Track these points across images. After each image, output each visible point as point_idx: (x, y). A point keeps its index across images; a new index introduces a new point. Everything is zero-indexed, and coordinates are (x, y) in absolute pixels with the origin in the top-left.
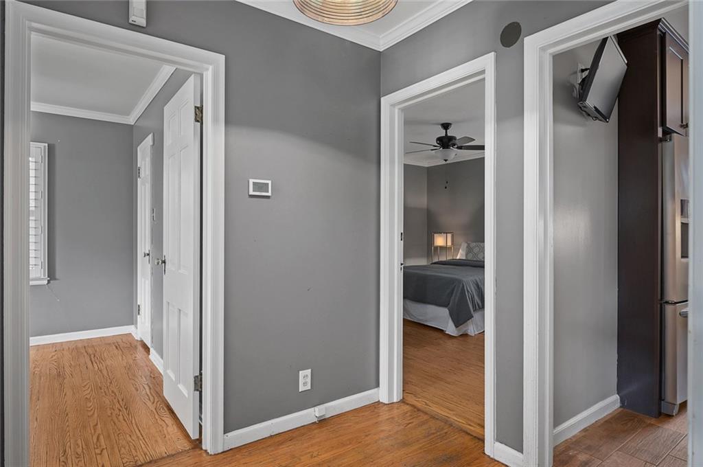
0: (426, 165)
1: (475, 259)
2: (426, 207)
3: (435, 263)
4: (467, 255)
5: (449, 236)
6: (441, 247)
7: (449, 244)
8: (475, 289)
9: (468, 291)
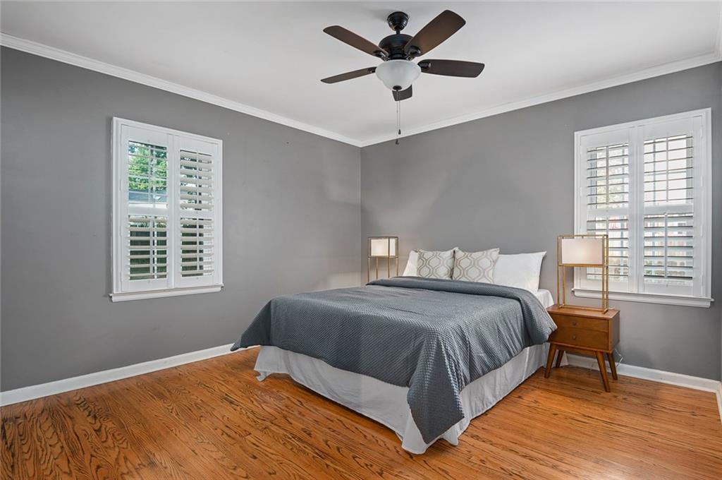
0: (361, 143)
1: (433, 277)
2: (360, 202)
3: (373, 284)
4: (419, 270)
5: (393, 241)
6: (381, 259)
7: (393, 253)
8: (460, 348)
9: (449, 356)
